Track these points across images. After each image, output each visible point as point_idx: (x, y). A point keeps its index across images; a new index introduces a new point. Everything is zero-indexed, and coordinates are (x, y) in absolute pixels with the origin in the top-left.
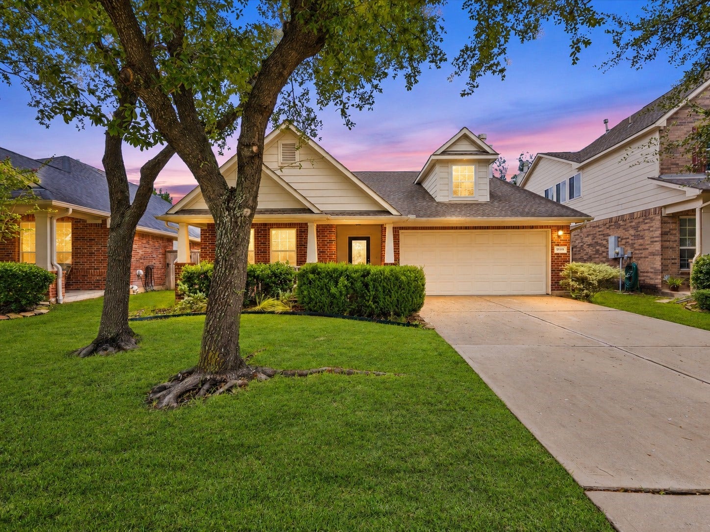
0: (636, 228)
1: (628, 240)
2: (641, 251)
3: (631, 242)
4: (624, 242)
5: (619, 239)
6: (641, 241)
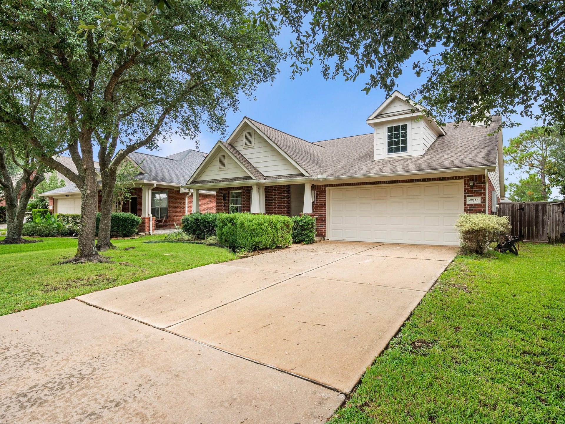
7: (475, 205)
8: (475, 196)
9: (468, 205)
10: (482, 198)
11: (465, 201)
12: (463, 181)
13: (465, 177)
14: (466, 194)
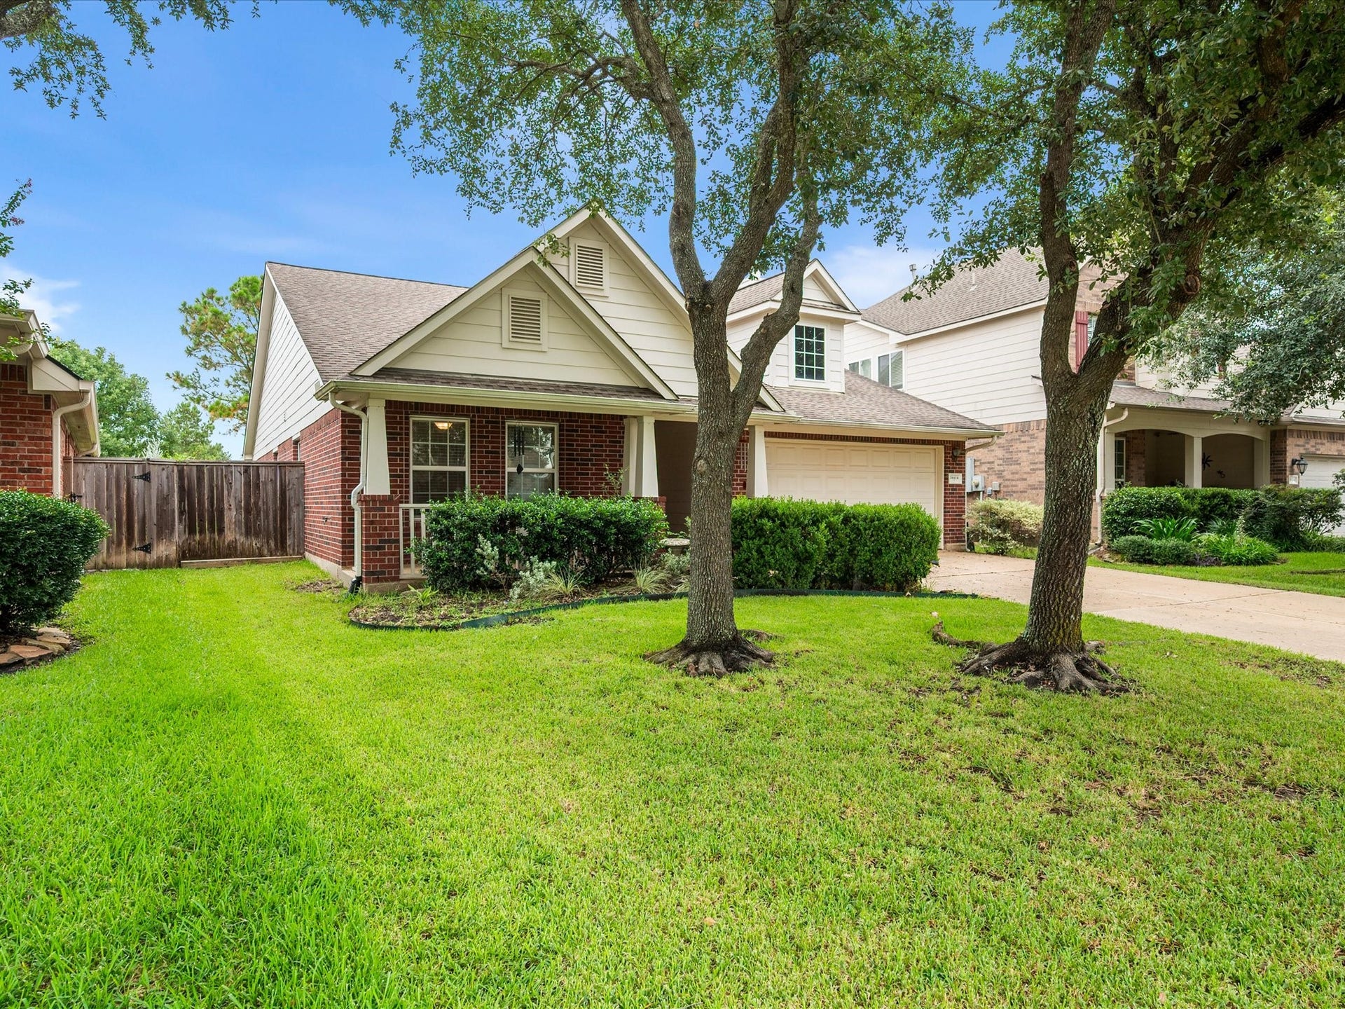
0: (1007, 449)
1: (992, 466)
2: (1014, 483)
3: (997, 468)
4: (985, 468)
5: (978, 463)
6: (1013, 468)
7: (956, 486)
8: (956, 472)
9: (949, 485)
10: (962, 475)
11: (946, 479)
12: (943, 447)
13: (946, 441)
14: (947, 470)
